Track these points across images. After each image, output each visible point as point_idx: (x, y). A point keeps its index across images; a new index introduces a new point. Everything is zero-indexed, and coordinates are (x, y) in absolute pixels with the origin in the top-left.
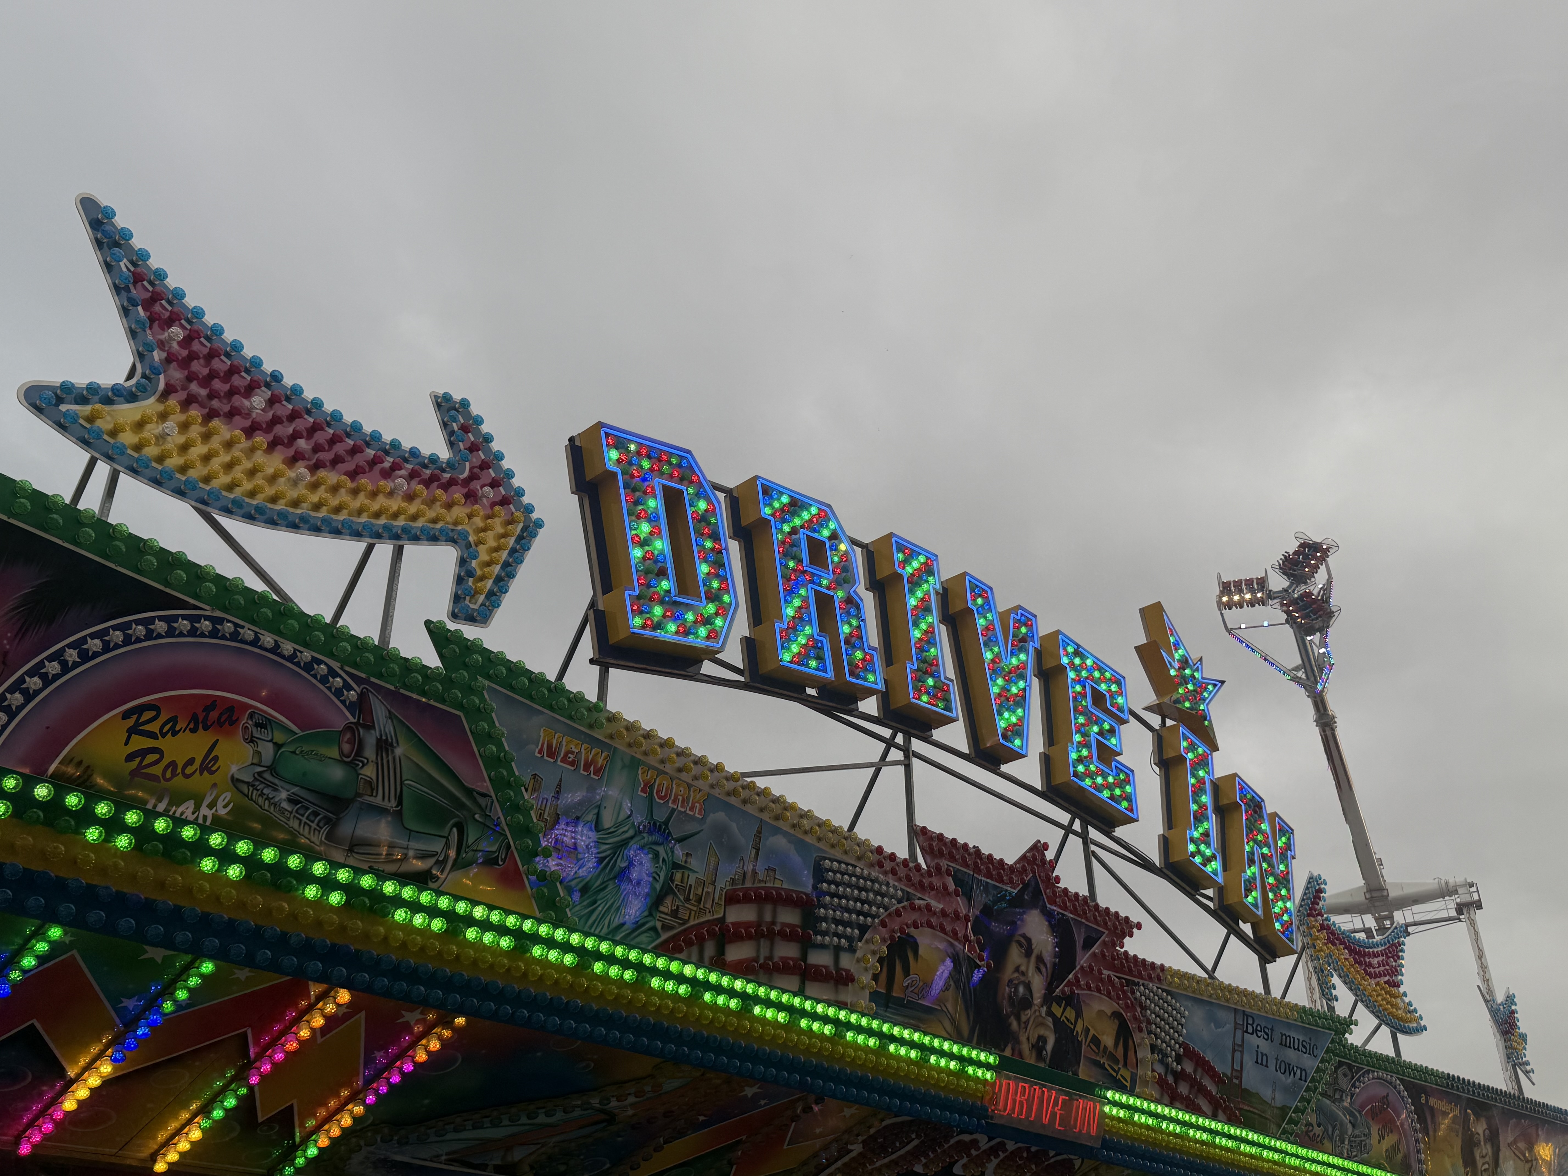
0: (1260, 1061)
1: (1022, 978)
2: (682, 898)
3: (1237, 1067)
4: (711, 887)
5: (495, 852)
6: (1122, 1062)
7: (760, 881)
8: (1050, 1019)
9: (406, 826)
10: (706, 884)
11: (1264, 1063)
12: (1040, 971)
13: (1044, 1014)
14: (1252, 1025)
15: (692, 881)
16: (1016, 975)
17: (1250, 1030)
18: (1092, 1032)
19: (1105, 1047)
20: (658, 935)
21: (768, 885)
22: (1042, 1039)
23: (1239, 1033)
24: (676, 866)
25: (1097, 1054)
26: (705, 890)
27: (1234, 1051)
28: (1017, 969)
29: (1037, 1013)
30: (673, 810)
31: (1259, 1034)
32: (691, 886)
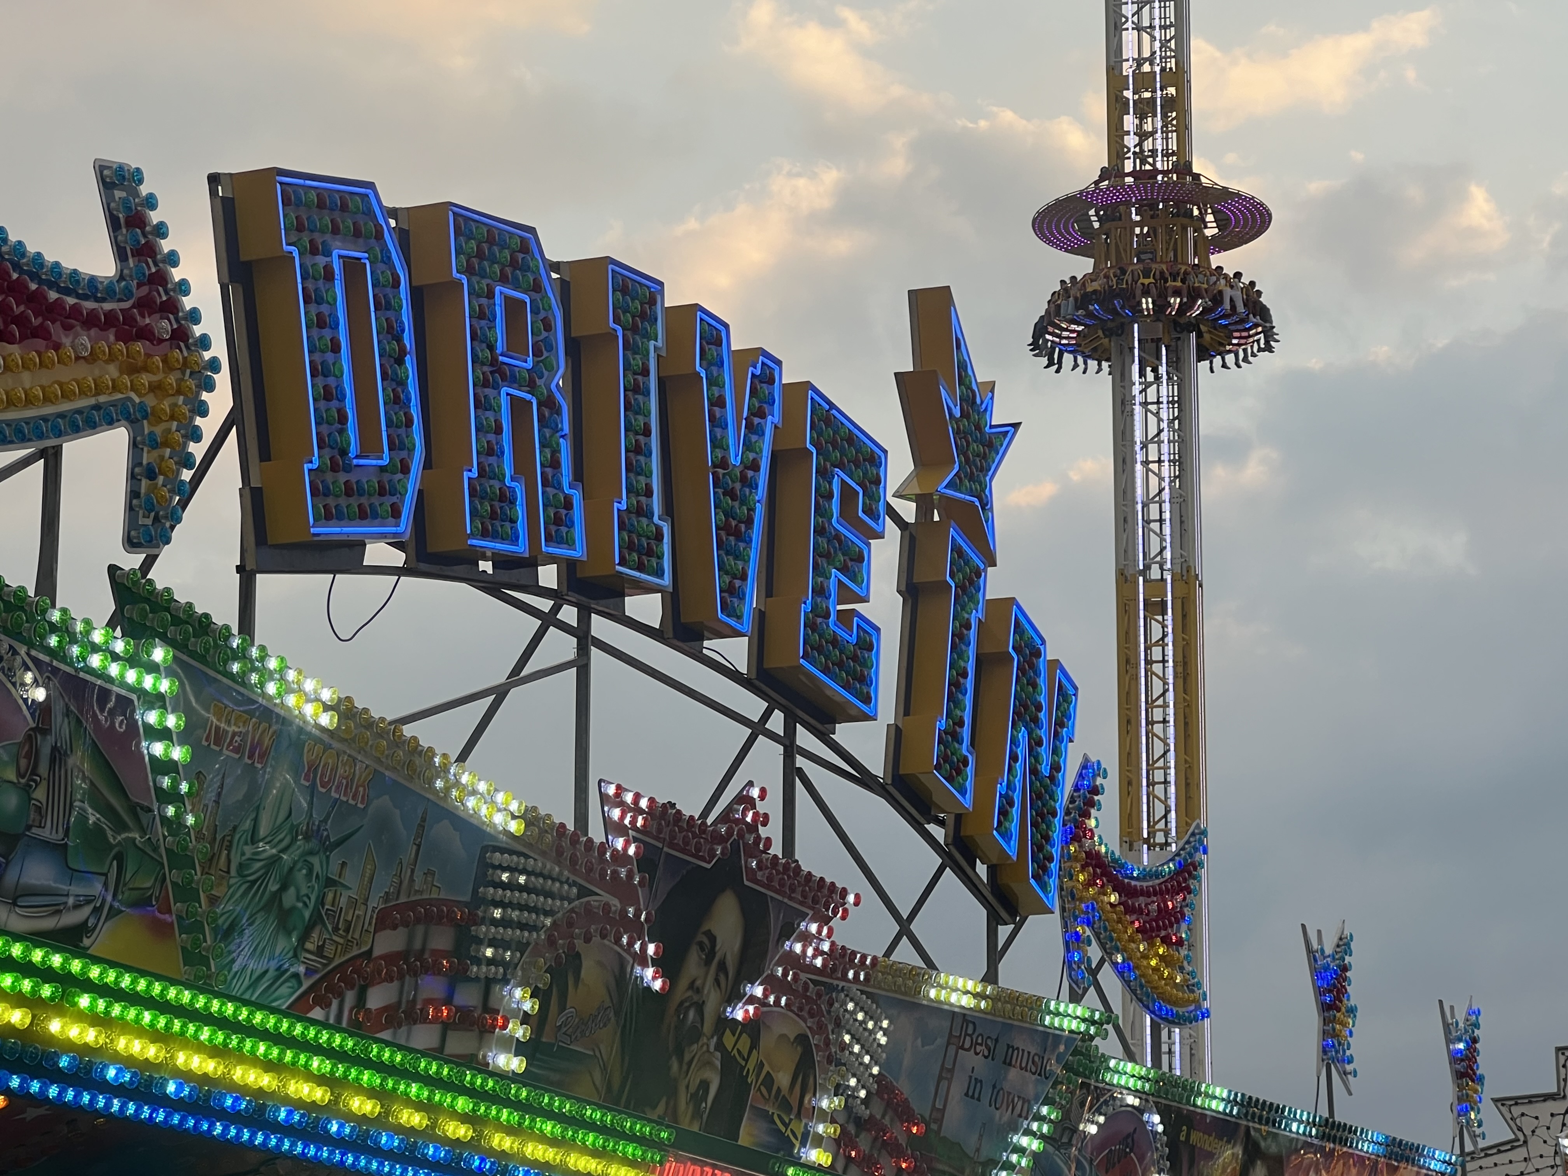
0: (970, 1093)
1: (696, 998)
2: (330, 929)
3: (939, 1105)
4: (363, 907)
5: (149, 888)
6: (795, 1110)
7: (417, 891)
8: (718, 1054)
9: (71, 865)
10: (358, 904)
11: (976, 1096)
12: (719, 985)
13: (712, 1049)
14: (970, 1036)
15: (343, 902)
16: (689, 993)
17: (967, 1045)
18: (766, 1068)
19: (779, 1089)
20: (300, 984)
21: (425, 896)
22: (705, 1085)
23: (952, 1050)
24: (330, 883)
25: (767, 1100)
26: (357, 912)
27: (940, 1079)
28: (691, 986)
29: (705, 1048)
30: (336, 800)
31: (979, 1048)
32: (341, 908)
